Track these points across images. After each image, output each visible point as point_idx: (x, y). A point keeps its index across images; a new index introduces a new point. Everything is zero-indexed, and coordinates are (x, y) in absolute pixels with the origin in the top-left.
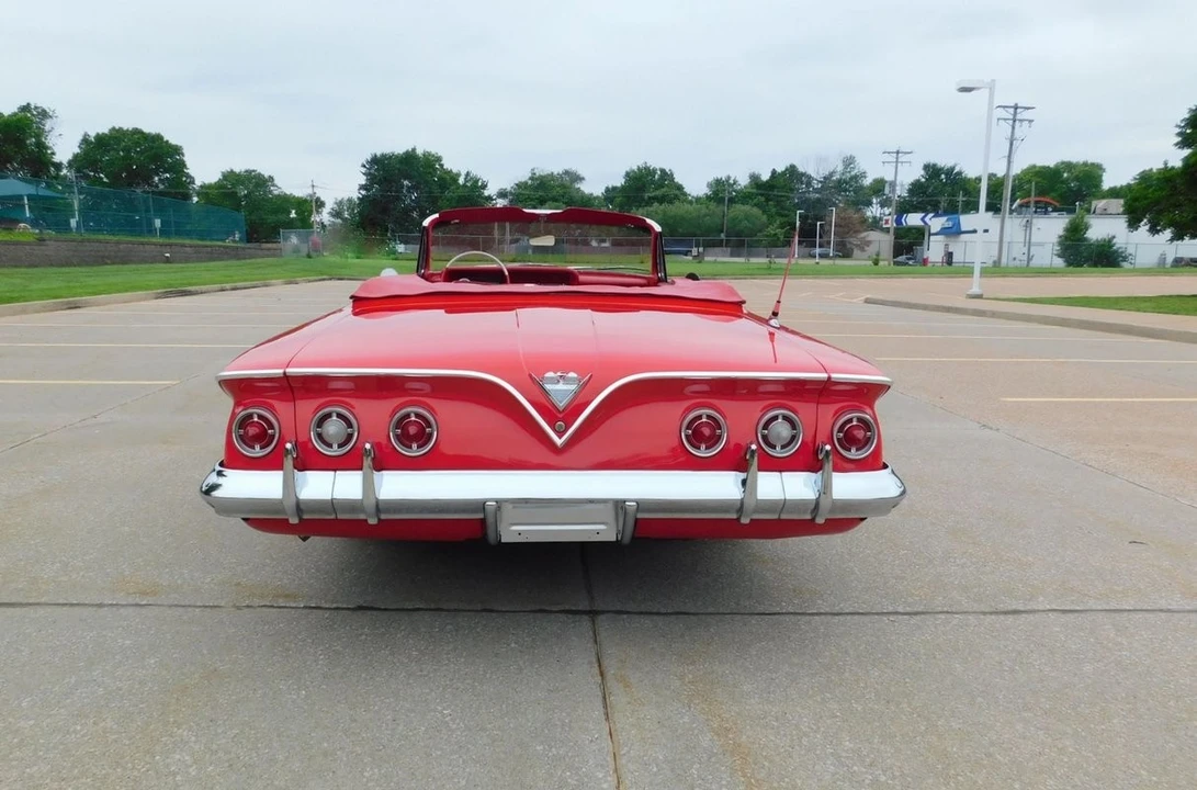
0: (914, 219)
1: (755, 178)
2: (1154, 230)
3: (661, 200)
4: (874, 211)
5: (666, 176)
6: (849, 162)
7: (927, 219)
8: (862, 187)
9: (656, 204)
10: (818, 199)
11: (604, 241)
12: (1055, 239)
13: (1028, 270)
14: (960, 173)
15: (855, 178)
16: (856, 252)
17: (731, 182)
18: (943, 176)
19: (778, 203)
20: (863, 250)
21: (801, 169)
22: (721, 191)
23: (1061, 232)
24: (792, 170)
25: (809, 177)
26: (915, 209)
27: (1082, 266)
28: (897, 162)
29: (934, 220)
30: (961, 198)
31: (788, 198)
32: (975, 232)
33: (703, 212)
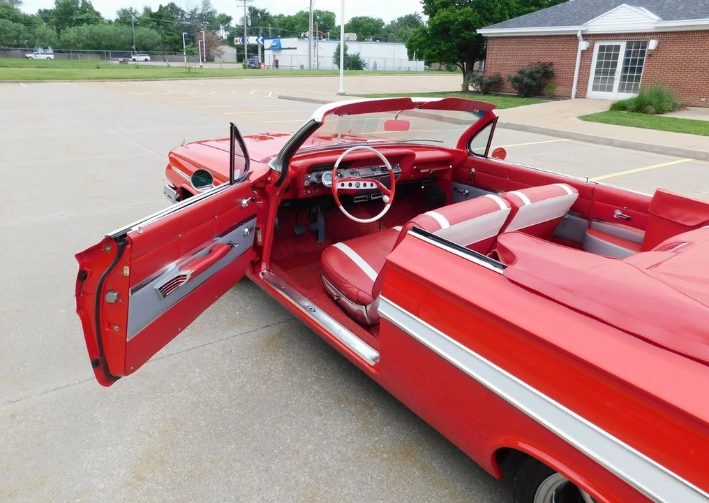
0: (252, 40)
1: (147, 10)
3: (88, 21)
4: (223, 34)
5: (87, 6)
6: (206, 3)
7: (260, 40)
8: (214, 19)
9: (85, 24)
10: (190, 26)
12: (332, 54)
13: (318, 72)
14: (267, 14)
15: (211, 13)
16: (216, 58)
17: (133, 11)
18: (259, 15)
19: (166, 27)
20: (220, 56)
21: (178, 6)
22: (126, 18)
24: (172, 6)
25: (183, 11)
26: (250, 34)
28: (245, 6)
29: (265, 41)
30: (270, 28)
31: (172, 24)
32: (289, 49)
33: (119, 31)
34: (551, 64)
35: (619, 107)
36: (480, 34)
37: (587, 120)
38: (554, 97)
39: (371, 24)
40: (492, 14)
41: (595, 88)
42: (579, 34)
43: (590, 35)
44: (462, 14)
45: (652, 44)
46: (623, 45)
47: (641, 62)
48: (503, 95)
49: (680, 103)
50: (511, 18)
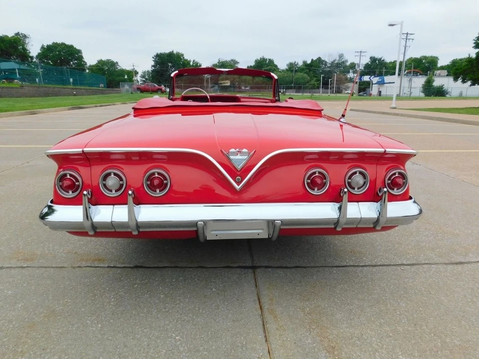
0: (366, 78)
1: (305, 63)
2: (464, 82)
4: (351, 75)
5: (271, 61)
6: (341, 56)
7: (371, 78)
8: (346, 66)
10: (329, 71)
11: (247, 87)
12: (421, 86)
13: (410, 98)
14: (383, 60)
15: (343, 62)
16: (344, 91)
17: (296, 64)
18: (377, 61)
19: (314, 72)
20: (346, 90)
21: (323, 59)
22: (292, 67)
23: (423, 83)
24: (319, 59)
25: (326, 62)
26: (367, 74)
27: (431, 96)
28: (360, 56)
29: (375, 78)
30: (384, 70)
31: (318, 70)
32: (390, 83)
33: (285, 75)
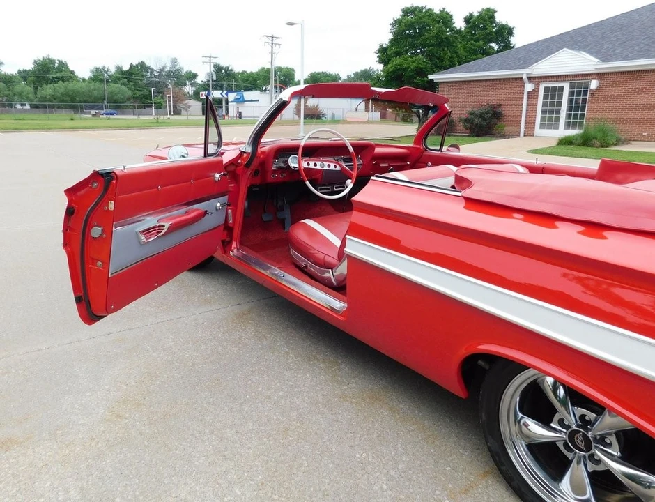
0: (217, 94)
1: (119, 69)
3: (63, 79)
4: (189, 89)
5: (63, 65)
6: (174, 61)
7: (224, 94)
8: (181, 76)
9: (61, 82)
10: (159, 82)
11: (25, 105)
14: (231, 70)
15: (178, 70)
16: (183, 112)
17: (106, 70)
18: (223, 71)
19: (136, 84)
20: (186, 110)
22: (98, 76)
24: (142, 64)
25: (152, 69)
26: (215, 88)
28: (210, 62)
29: (229, 94)
31: (141, 80)
32: (252, 101)
33: (92, 87)
34: (500, 105)
35: (566, 142)
36: (432, 80)
37: (536, 153)
38: (504, 136)
39: (329, 79)
40: (442, 61)
41: (542, 126)
42: (525, 77)
43: (535, 78)
44: (414, 62)
45: (594, 84)
46: (566, 86)
47: (584, 101)
48: (455, 136)
49: (623, 137)
50: (459, 65)
